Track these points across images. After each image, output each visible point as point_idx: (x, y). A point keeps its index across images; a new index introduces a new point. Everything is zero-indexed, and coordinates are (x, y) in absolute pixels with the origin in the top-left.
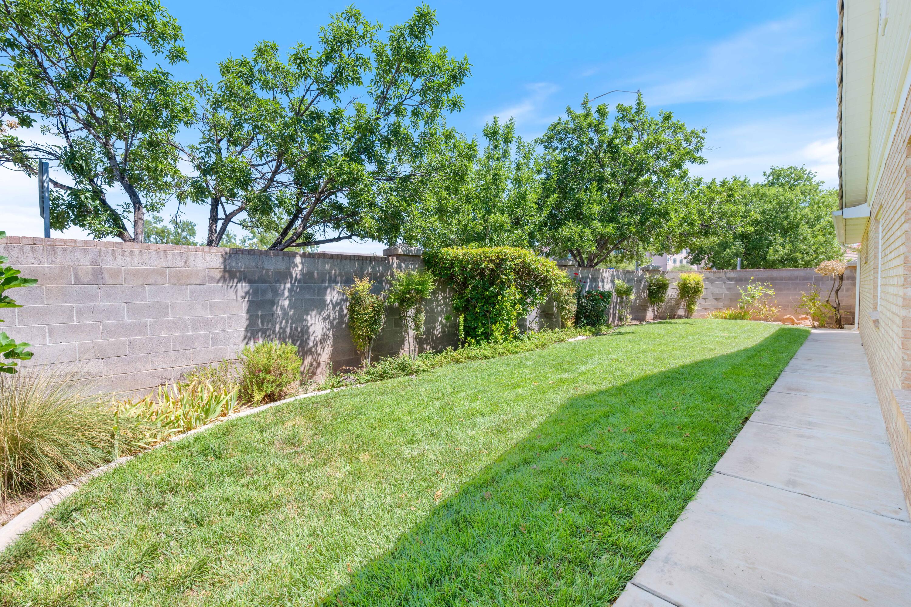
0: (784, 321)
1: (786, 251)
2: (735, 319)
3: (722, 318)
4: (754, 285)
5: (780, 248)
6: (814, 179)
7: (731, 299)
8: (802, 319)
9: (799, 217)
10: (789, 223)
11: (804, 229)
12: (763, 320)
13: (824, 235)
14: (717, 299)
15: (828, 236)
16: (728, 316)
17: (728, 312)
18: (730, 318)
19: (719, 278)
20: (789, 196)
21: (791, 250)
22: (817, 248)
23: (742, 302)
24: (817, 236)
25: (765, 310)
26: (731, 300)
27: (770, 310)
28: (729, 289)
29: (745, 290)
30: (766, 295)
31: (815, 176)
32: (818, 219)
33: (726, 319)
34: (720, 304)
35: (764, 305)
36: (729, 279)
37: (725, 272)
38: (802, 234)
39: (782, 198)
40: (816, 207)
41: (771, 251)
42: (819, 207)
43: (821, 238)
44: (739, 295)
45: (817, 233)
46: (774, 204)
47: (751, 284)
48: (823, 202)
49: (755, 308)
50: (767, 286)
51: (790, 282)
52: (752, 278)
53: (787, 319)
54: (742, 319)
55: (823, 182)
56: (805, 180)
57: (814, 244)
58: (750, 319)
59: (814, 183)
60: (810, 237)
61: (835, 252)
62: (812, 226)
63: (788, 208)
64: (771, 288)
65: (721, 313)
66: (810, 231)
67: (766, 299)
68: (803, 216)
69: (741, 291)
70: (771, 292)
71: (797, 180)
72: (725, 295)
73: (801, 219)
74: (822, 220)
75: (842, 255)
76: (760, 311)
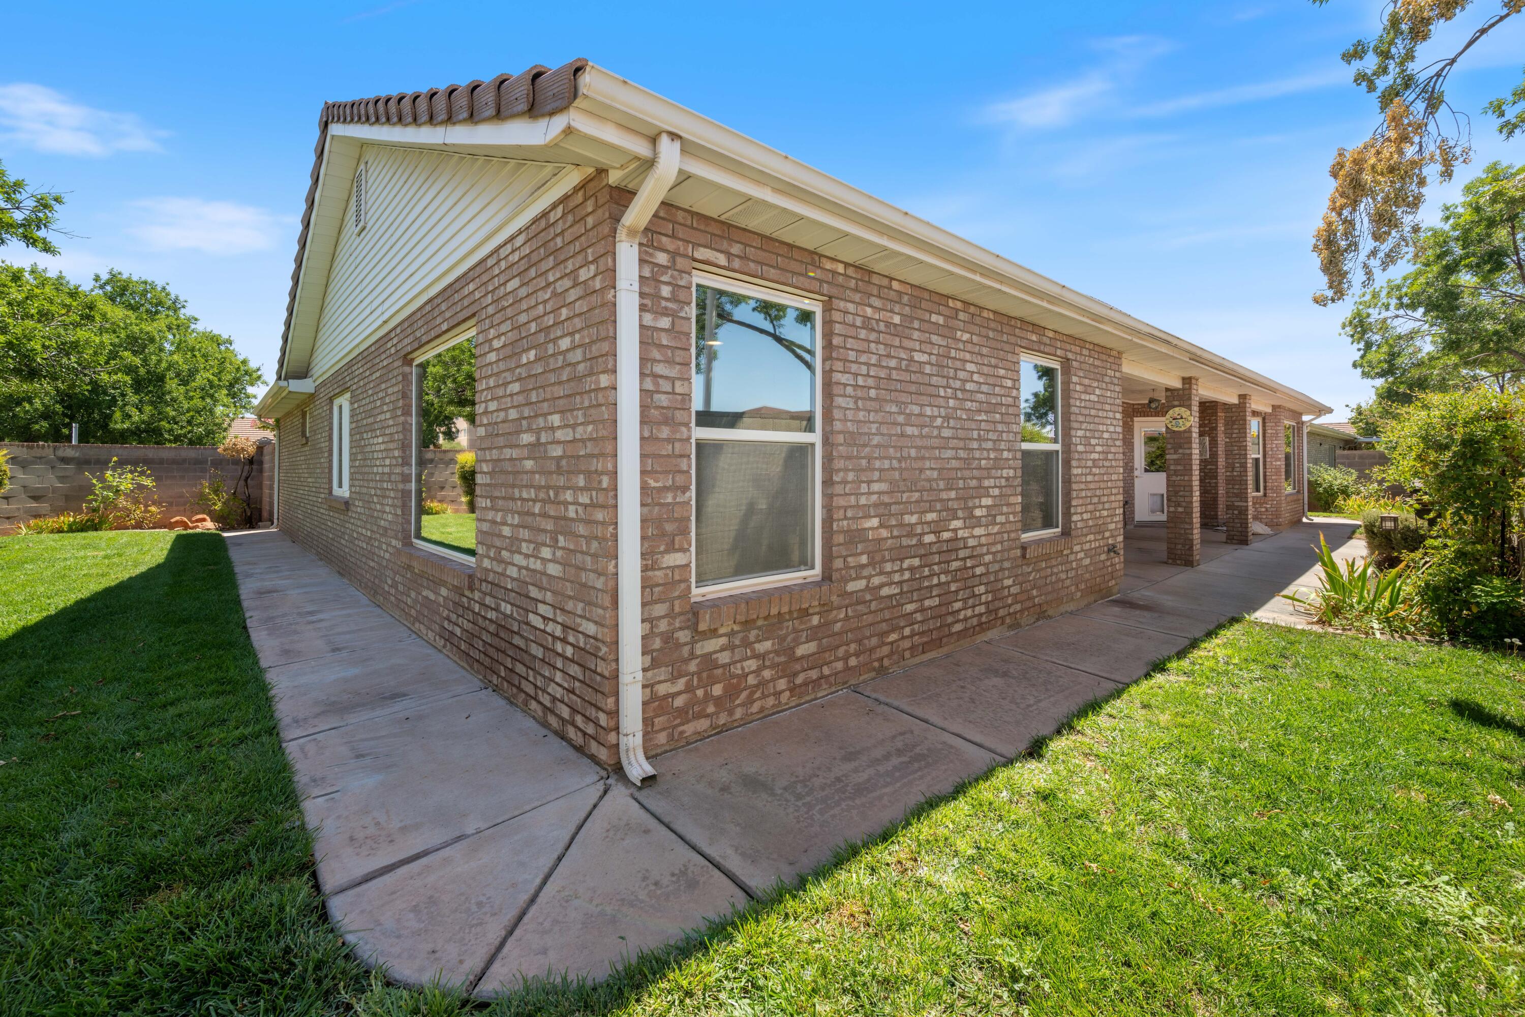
0: (171, 526)
1: (145, 417)
2: (82, 530)
3: (52, 532)
4: (119, 471)
5: (134, 412)
6: (183, 311)
7: (66, 496)
8: (198, 521)
9: (164, 365)
10: (148, 372)
11: (172, 384)
12: (134, 527)
13: (203, 398)
14: (35, 498)
15: (208, 400)
16: (65, 528)
17: (67, 519)
18: (71, 530)
19: (40, 458)
20: (149, 329)
21: (153, 415)
22: (192, 417)
23: (96, 501)
24: (191, 398)
25: (138, 514)
26: (68, 498)
27: (146, 511)
28: (62, 479)
29: (102, 479)
30: (141, 487)
31: (184, 307)
32: (192, 373)
33: (62, 532)
34: (45, 506)
35: (136, 502)
36: (65, 460)
37: (55, 448)
38: (169, 393)
39: (136, 329)
40: (189, 355)
41: (118, 415)
42: (195, 356)
43: (197, 403)
44: (90, 489)
45: (192, 394)
46: (123, 335)
47: (114, 469)
48: (199, 350)
49: (120, 510)
50: (142, 473)
51: (175, 466)
52: (115, 459)
53: (177, 522)
54: (96, 530)
55: (196, 320)
56: (168, 308)
57: (188, 411)
58: (111, 529)
59: (182, 317)
60: (181, 398)
61: (216, 425)
62: (184, 382)
63: (145, 347)
64: (148, 476)
65: (51, 522)
66: (182, 389)
67: (138, 494)
68: (170, 366)
69: (94, 481)
70: (148, 482)
71: (157, 305)
72: (55, 490)
73: (168, 369)
74: (198, 377)
75: (225, 430)
76: (128, 512)
